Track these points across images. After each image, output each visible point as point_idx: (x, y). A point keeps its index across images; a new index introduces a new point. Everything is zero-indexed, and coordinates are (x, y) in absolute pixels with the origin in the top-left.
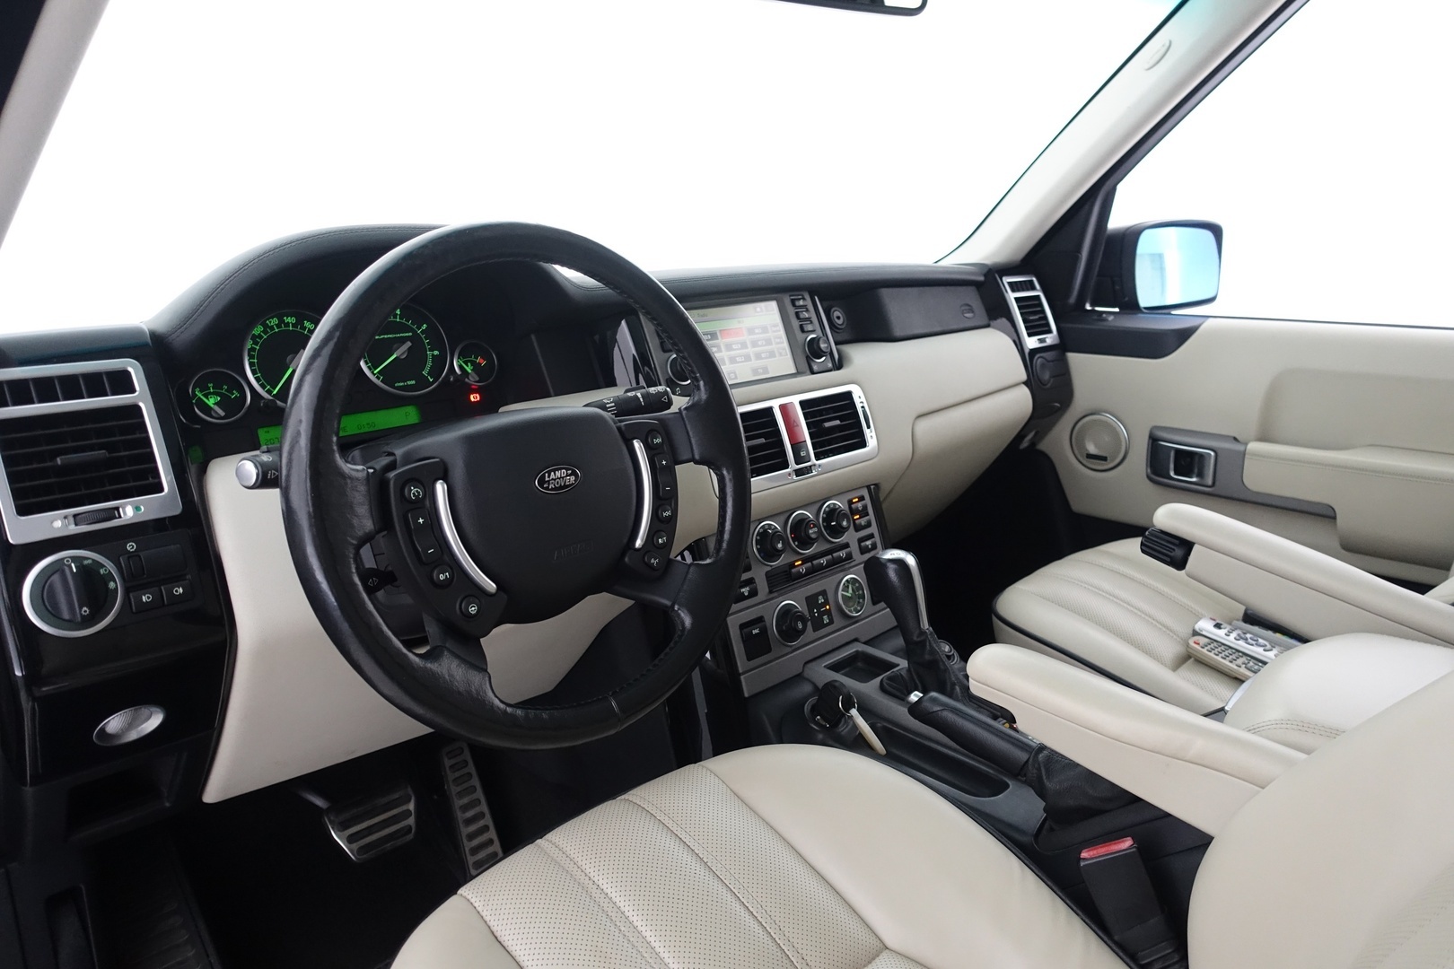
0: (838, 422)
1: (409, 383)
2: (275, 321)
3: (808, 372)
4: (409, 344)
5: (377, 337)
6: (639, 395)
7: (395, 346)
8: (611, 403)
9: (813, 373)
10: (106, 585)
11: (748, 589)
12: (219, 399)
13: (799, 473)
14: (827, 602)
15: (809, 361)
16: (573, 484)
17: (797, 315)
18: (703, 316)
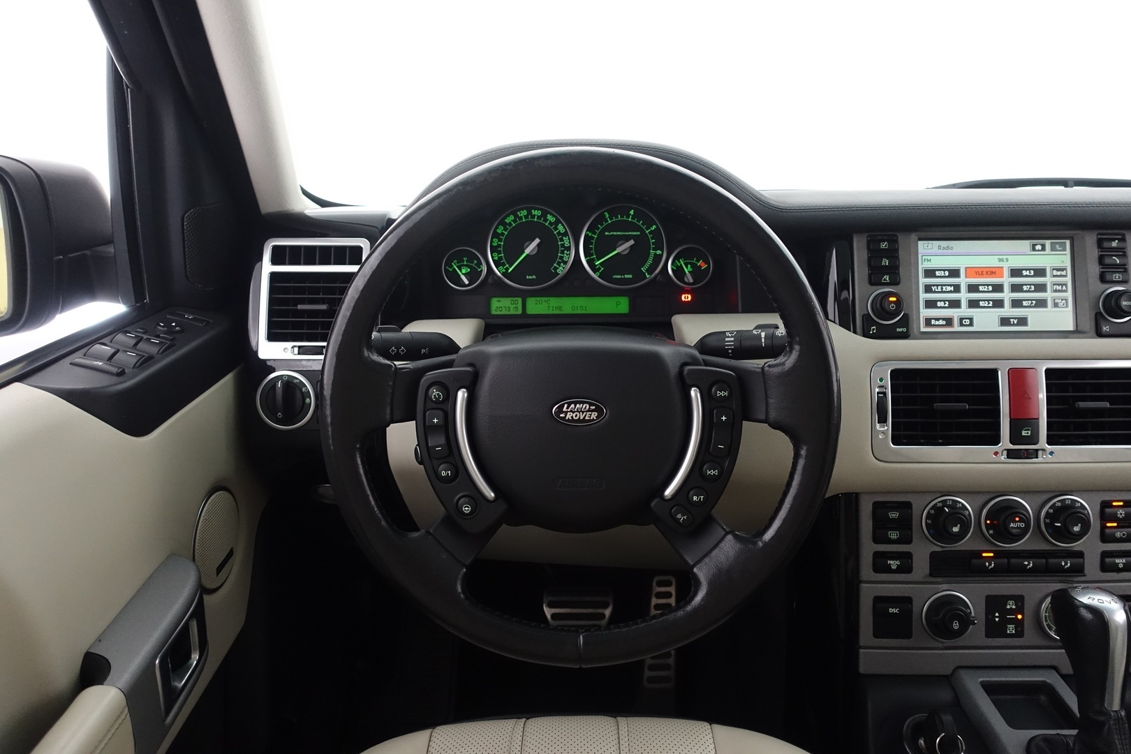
0: (1107, 405)
1: (626, 276)
2: (524, 213)
3: (1093, 332)
4: (632, 242)
5: (606, 233)
6: (763, 335)
7: (620, 242)
8: (732, 337)
9: (1100, 334)
10: (304, 400)
11: (898, 562)
12: (469, 270)
13: (1011, 454)
14: (1020, 610)
15: (1098, 318)
16: (593, 419)
17: (1101, 260)
18: (948, 248)
